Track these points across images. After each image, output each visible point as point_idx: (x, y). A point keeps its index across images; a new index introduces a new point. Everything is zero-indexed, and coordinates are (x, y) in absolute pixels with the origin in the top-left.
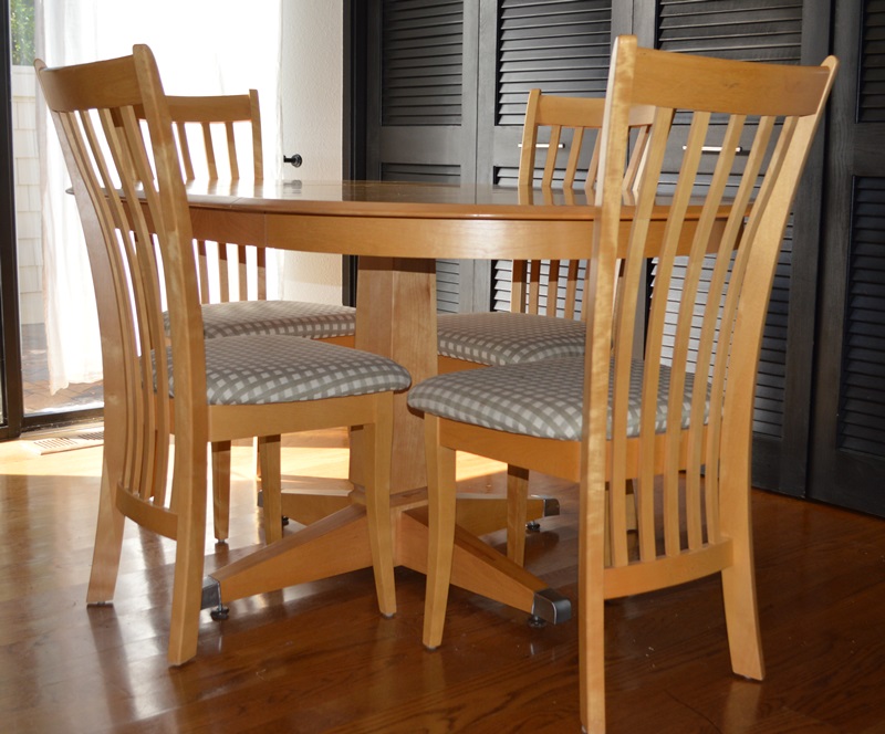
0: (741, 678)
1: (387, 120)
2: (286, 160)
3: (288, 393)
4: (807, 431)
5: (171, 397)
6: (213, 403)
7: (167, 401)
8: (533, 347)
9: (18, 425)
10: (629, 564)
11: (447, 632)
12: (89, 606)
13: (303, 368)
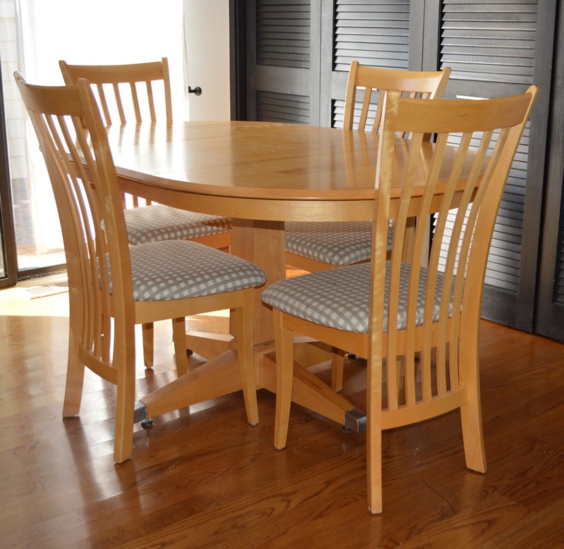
0: (472, 471)
1: (260, 61)
2: (190, 91)
3: (186, 293)
4: (534, 289)
5: (111, 294)
6: (138, 300)
7: (108, 297)
8: (347, 250)
9: (14, 277)
10: (398, 408)
11: (290, 438)
12: (65, 419)
13: (195, 275)
